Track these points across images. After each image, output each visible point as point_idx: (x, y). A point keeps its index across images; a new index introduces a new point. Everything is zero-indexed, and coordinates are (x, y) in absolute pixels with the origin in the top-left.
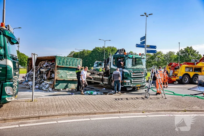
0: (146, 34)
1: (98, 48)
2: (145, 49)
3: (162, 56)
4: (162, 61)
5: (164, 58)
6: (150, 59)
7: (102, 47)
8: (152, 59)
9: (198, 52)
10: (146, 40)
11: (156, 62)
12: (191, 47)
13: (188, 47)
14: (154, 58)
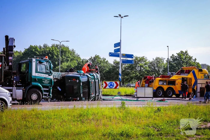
0: (121, 40)
1: (35, 48)
2: (120, 59)
3: (145, 64)
4: (146, 72)
5: (149, 67)
6: (128, 69)
7: (42, 46)
8: (131, 69)
9: (195, 59)
10: (121, 47)
11: (138, 74)
12: (186, 52)
13: (182, 52)
14: (134, 68)
